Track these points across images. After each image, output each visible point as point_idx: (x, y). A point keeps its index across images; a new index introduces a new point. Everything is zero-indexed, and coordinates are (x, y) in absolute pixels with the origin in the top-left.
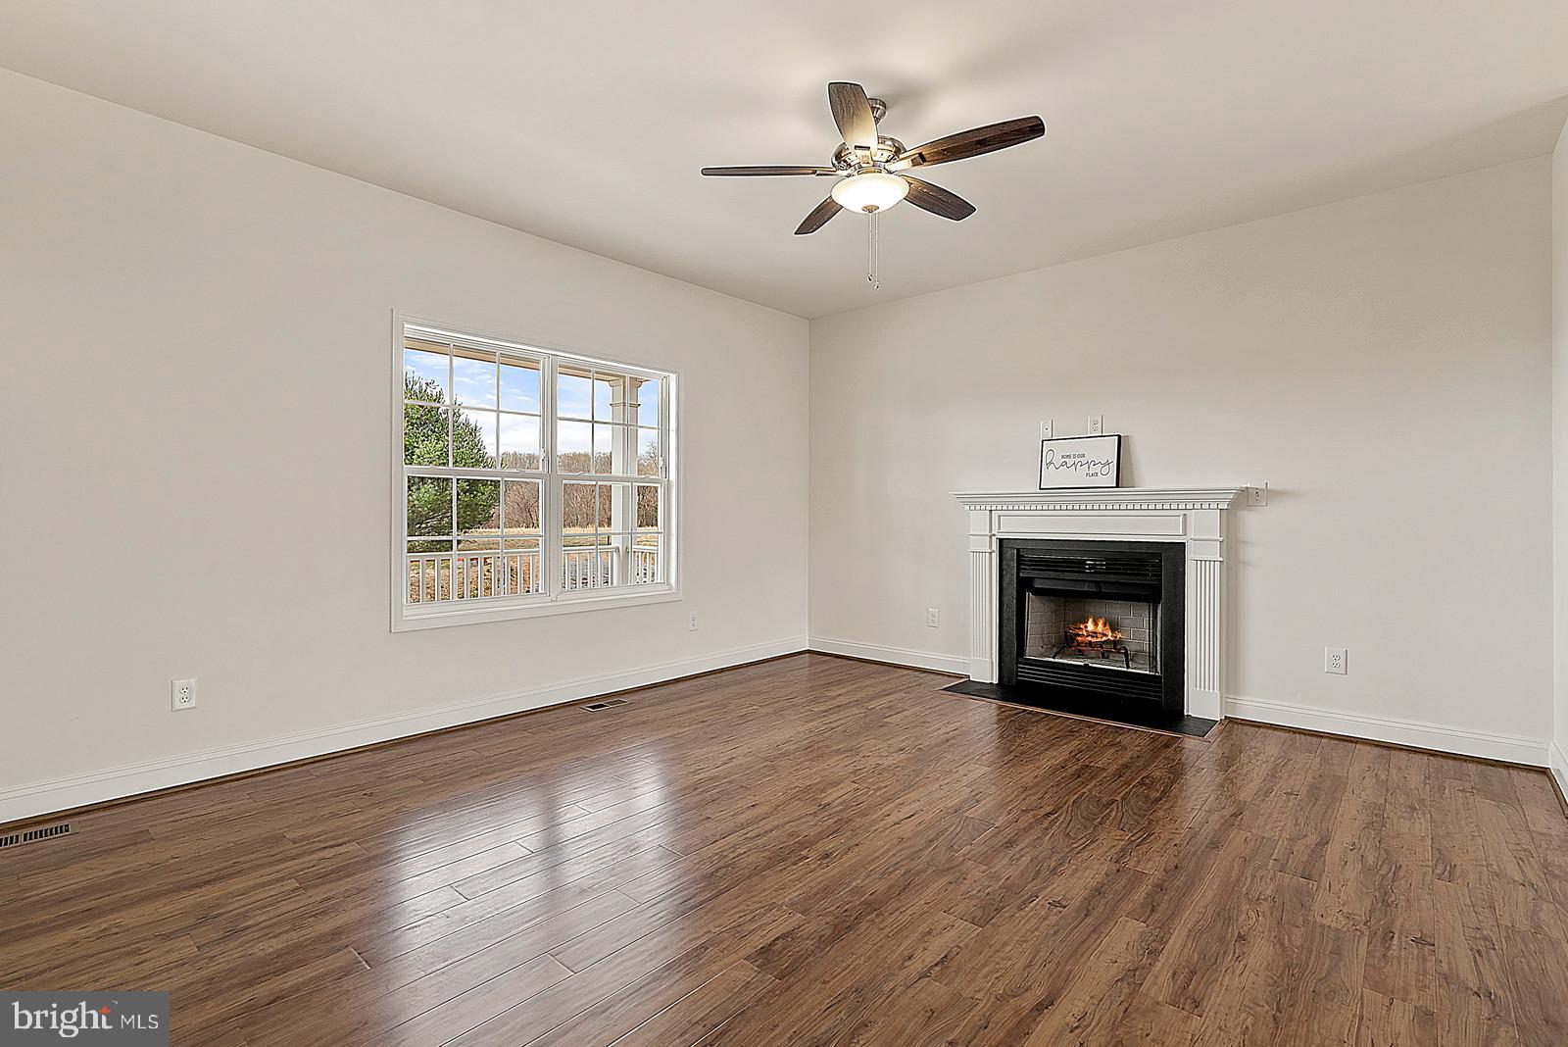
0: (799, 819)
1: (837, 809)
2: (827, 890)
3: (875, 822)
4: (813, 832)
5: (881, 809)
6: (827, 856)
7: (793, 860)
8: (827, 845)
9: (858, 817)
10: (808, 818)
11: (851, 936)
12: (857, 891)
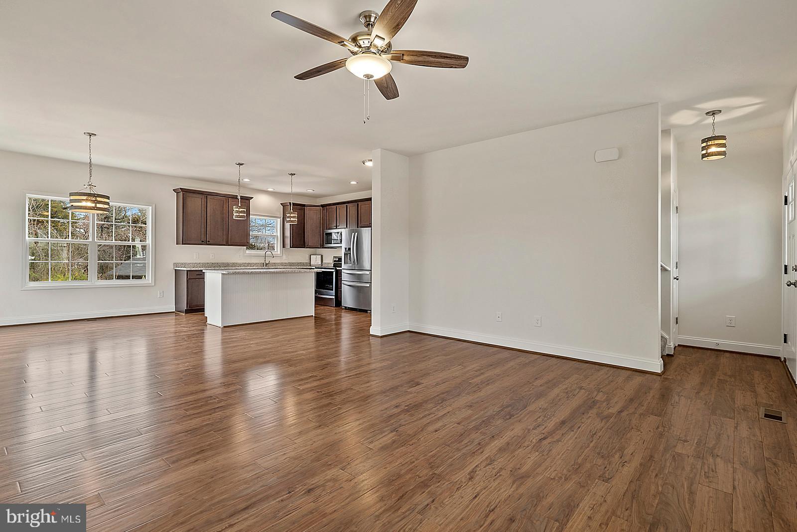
0: (409, 423)
1: (387, 429)
2: (398, 396)
3: (369, 421)
4: (402, 416)
5: (362, 428)
6: (396, 406)
7: (411, 405)
8: (396, 411)
9: (378, 423)
10: (404, 423)
11: (392, 387)
12: (387, 396)
